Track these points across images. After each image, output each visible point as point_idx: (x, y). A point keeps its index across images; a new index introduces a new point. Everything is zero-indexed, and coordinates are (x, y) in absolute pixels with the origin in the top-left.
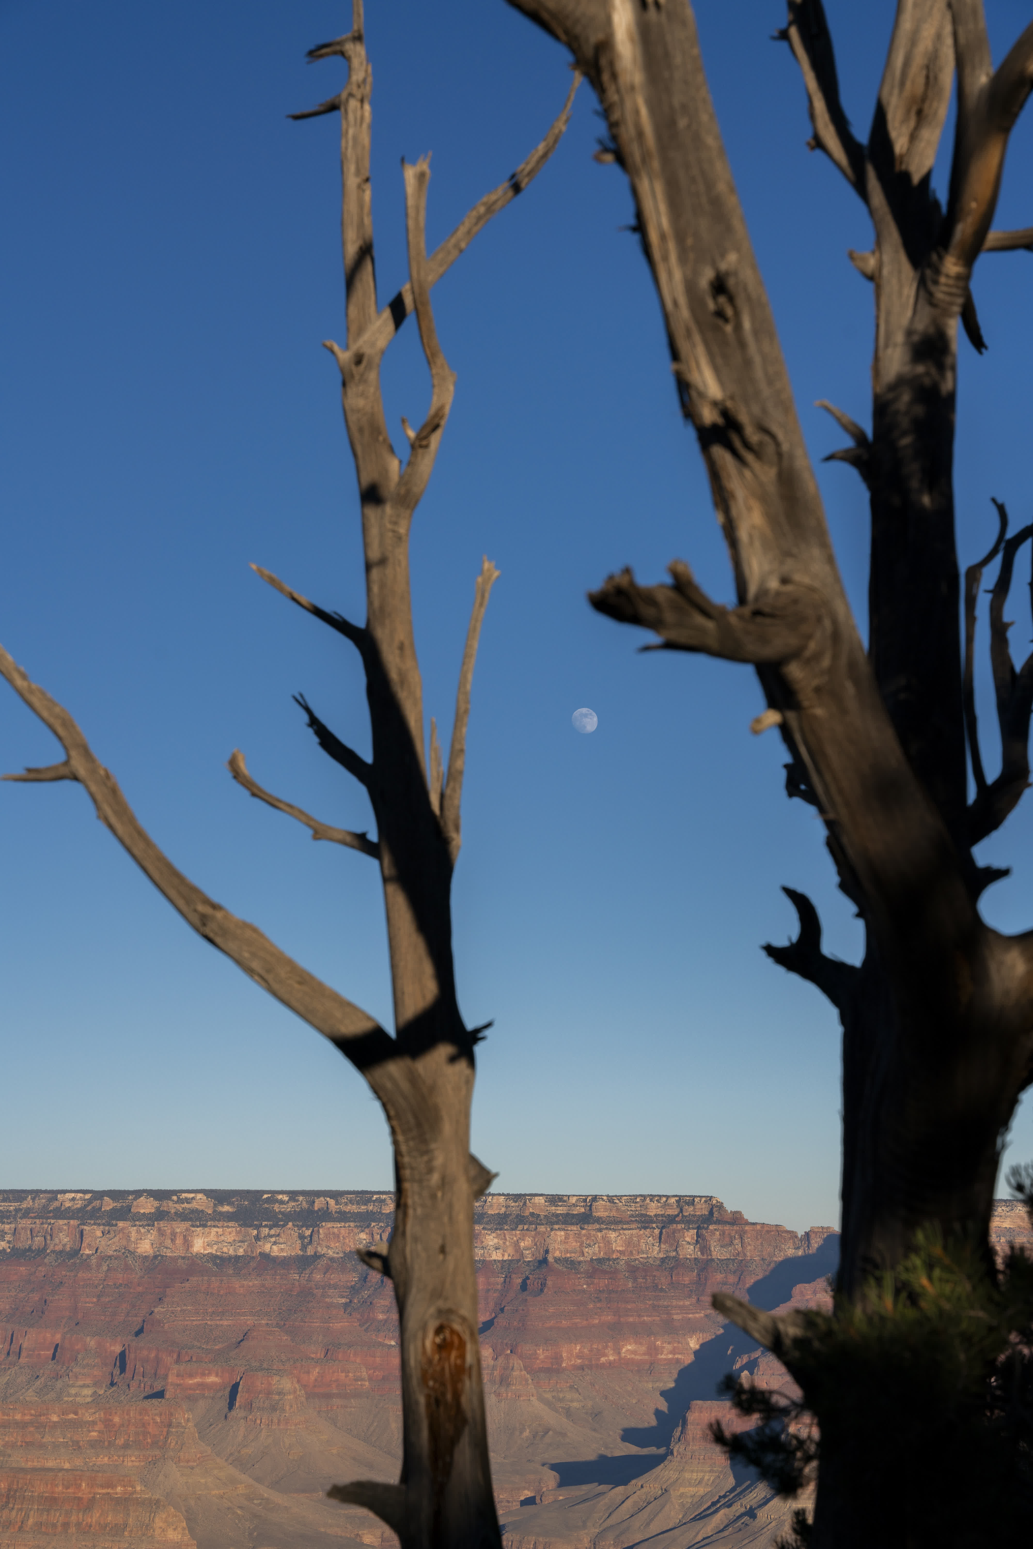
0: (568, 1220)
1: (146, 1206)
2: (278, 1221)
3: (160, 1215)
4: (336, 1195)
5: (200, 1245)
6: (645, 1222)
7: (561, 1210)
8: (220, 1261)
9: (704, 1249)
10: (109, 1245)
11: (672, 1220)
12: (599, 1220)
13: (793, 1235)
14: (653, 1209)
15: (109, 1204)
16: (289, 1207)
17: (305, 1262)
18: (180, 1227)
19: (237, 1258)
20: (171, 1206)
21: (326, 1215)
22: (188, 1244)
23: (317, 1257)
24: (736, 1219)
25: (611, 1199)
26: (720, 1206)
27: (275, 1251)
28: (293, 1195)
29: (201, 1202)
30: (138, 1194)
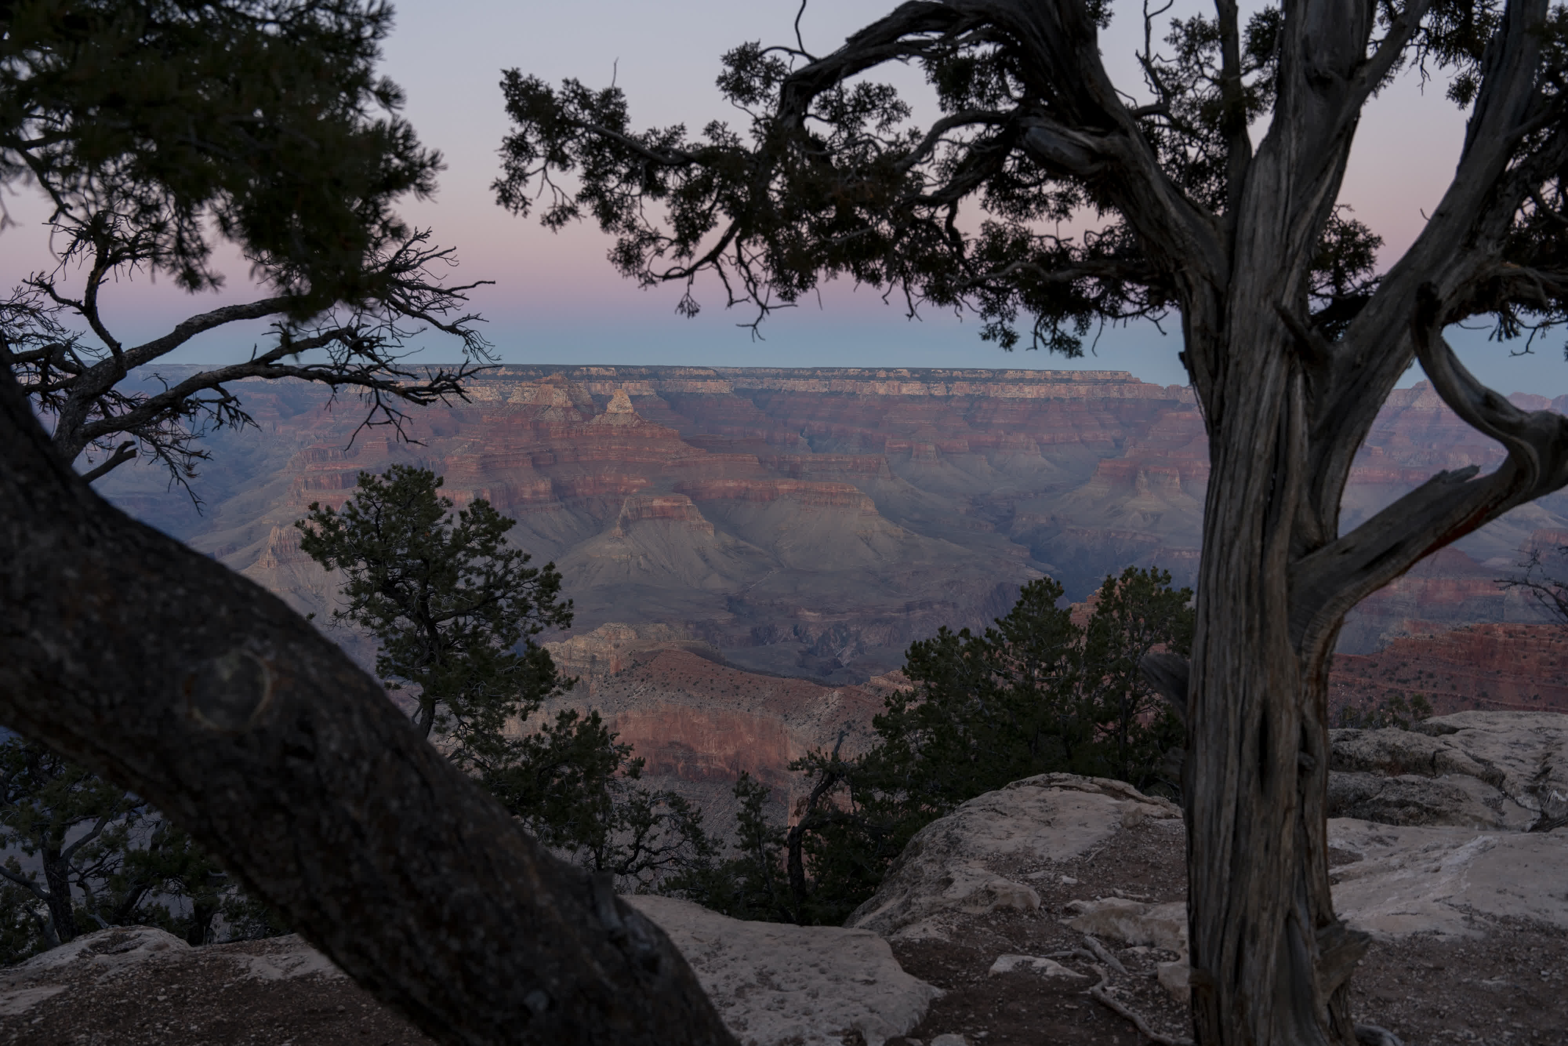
0: (1061, 381)
1: (883, 374)
2: (937, 380)
3: (888, 378)
4: (962, 370)
5: (905, 390)
6: (1096, 382)
7: (1059, 377)
8: (913, 398)
9: (1122, 394)
10: (867, 390)
11: (1108, 381)
12: (1075, 381)
13: (1162, 388)
14: (1100, 377)
15: (867, 373)
16: (942, 375)
17: (948, 398)
18: (896, 383)
19: (919, 396)
20: (892, 374)
21: (957, 379)
22: (900, 390)
23: (953, 396)
24: (1137, 381)
25: (1081, 372)
26: (1130, 375)
27: (936, 393)
28: (944, 370)
29: (905, 373)
30: (879, 369)
